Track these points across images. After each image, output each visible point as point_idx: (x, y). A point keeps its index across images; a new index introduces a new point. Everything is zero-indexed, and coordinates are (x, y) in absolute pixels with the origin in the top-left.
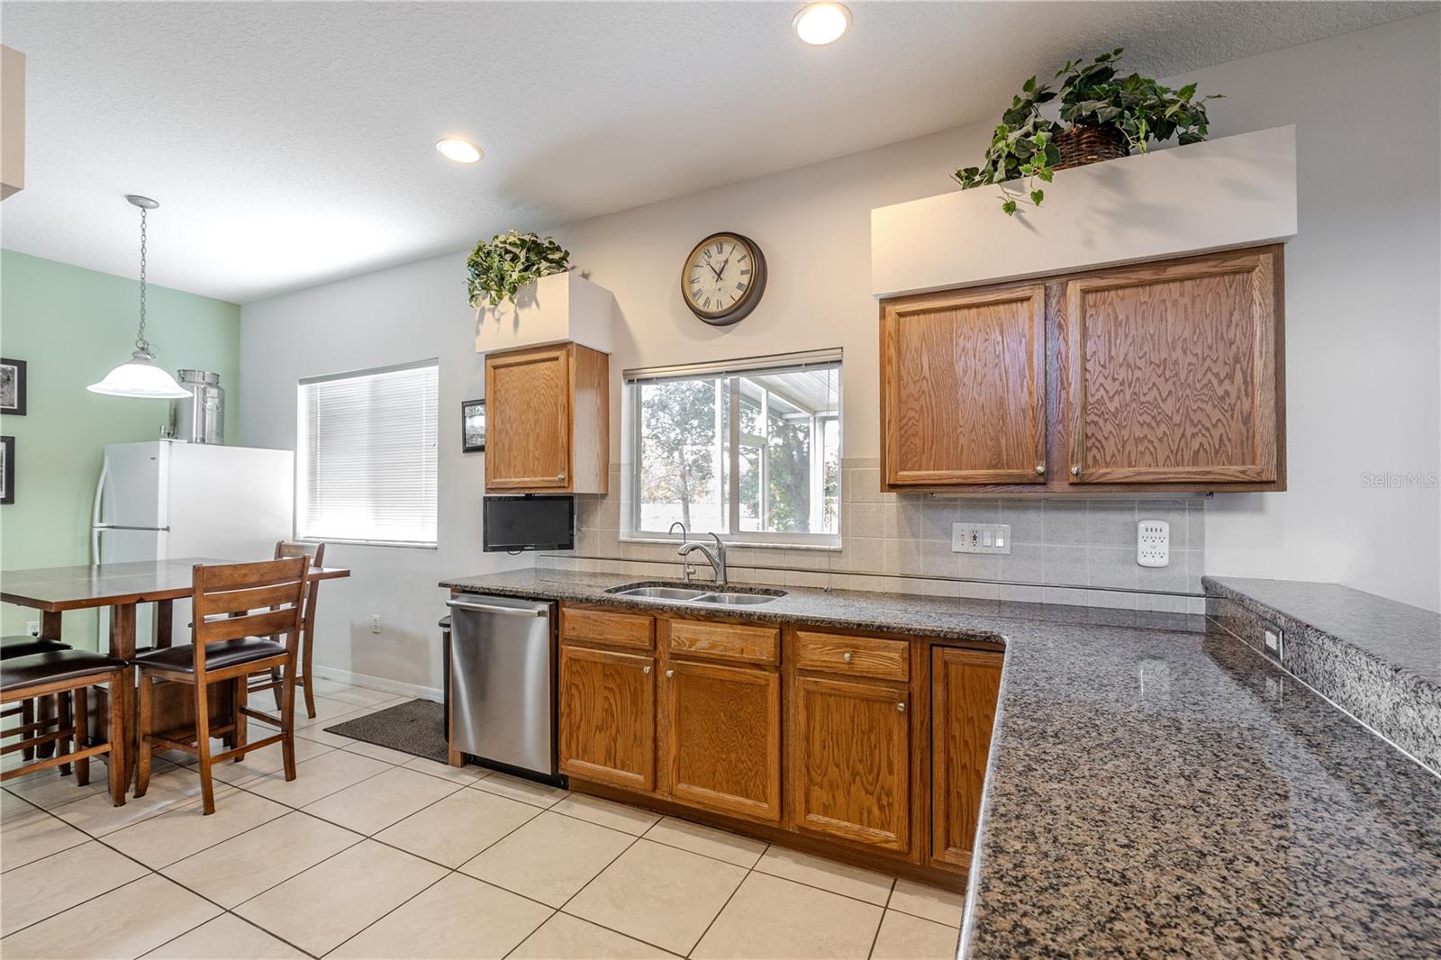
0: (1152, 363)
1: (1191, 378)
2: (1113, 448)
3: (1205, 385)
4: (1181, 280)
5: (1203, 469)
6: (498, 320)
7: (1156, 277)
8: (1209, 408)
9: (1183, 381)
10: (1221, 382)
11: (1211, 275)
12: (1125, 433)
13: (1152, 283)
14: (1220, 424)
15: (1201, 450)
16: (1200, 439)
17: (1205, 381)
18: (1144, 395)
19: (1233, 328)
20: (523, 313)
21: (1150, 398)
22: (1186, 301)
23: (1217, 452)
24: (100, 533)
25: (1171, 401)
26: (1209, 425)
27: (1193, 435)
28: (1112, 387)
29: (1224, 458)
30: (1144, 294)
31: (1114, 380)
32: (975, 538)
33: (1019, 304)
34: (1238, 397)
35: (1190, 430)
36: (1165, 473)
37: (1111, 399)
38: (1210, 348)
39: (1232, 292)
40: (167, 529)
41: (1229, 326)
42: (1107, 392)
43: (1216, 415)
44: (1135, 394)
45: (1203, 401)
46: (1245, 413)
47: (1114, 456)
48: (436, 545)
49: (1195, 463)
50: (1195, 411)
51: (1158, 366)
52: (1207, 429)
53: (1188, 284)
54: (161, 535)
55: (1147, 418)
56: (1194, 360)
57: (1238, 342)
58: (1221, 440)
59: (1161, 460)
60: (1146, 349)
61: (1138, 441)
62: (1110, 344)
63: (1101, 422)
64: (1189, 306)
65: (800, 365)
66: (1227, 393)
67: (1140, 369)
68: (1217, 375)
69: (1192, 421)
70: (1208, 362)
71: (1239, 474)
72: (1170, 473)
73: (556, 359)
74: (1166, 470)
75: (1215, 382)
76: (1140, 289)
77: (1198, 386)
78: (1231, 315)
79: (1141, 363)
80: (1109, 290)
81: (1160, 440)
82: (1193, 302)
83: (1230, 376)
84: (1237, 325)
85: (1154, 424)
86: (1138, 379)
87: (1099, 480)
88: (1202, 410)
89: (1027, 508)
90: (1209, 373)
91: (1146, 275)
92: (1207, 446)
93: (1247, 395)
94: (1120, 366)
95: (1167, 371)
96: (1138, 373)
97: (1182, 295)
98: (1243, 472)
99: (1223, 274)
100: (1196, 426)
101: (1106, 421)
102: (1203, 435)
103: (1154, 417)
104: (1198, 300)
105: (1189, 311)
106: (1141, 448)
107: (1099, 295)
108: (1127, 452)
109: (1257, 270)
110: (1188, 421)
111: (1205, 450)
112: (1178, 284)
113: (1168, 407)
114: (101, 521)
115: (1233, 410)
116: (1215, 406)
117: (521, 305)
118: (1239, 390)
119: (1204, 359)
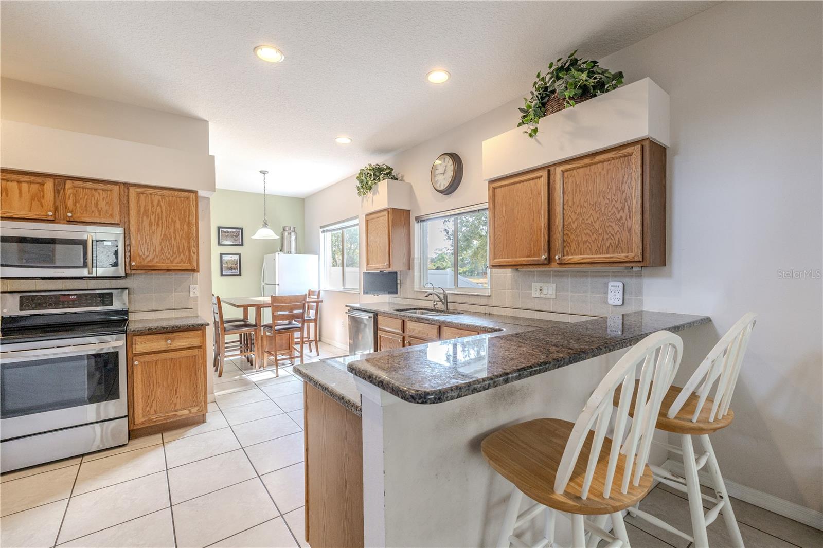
0: (590, 204)
1: (606, 211)
2: (574, 246)
3: (612, 214)
4: (602, 162)
5: (611, 256)
6: (367, 201)
7: (591, 162)
8: (613, 225)
9: (603, 212)
10: (619, 213)
11: (615, 158)
12: (579, 239)
13: (590, 165)
14: (618, 233)
15: (610, 247)
16: (610, 241)
17: (612, 212)
18: (587, 220)
19: (624, 184)
20: (374, 197)
21: (589, 221)
22: (604, 172)
23: (617, 247)
24: (263, 286)
25: (598, 222)
26: (613, 233)
27: (607, 239)
28: (574, 217)
29: (620, 250)
30: (587, 170)
31: (575, 213)
32: (541, 290)
33: (538, 179)
34: (626, 219)
35: (606, 236)
36: (594, 258)
37: (574, 222)
38: (614, 195)
39: (624, 166)
40: (279, 285)
41: (622, 183)
42: (572, 219)
43: (617, 228)
44: (583, 219)
45: (611, 222)
46: (629, 227)
47: (575, 250)
48: (359, 292)
49: (608, 253)
50: (608, 227)
51: (593, 205)
52: (613, 236)
53: (606, 163)
54: (277, 286)
55: (588, 231)
56: (608, 202)
57: (626, 191)
58: (619, 241)
59: (594, 251)
60: (588, 197)
61: (584, 242)
62: (573, 195)
63: (570, 234)
64: (606, 175)
65: (476, 211)
66: (621, 217)
67: (586, 208)
68: (617, 208)
69: (606, 232)
70: (614, 202)
71: (624, 258)
72: (596, 258)
73: (385, 215)
74: (595, 256)
75: (616, 213)
76: (586, 168)
77: (609, 214)
78: (624, 178)
79: (586, 205)
80: (573, 170)
81: (593, 242)
82: (608, 173)
83: (623, 209)
84: (626, 183)
85: (591, 234)
86: (584, 212)
87: (568, 262)
88: (611, 226)
89: (562, 276)
90: (614, 208)
91: (587, 161)
92: (612, 244)
93: (630, 218)
94: (578, 206)
95: (597, 207)
96: (585, 210)
97: (603, 169)
98: (627, 257)
99: (620, 157)
100: (608, 234)
101: (571, 233)
102: (611, 239)
103: (591, 231)
104: (610, 172)
105: (606, 177)
106: (586, 246)
107: (569, 172)
108: (580, 248)
109: (634, 153)
110: (605, 233)
111: (612, 246)
112: (601, 164)
113: (597, 226)
114: (263, 282)
115: (624, 226)
116: (616, 224)
117: (374, 194)
118: (627, 216)
119: (612, 201)
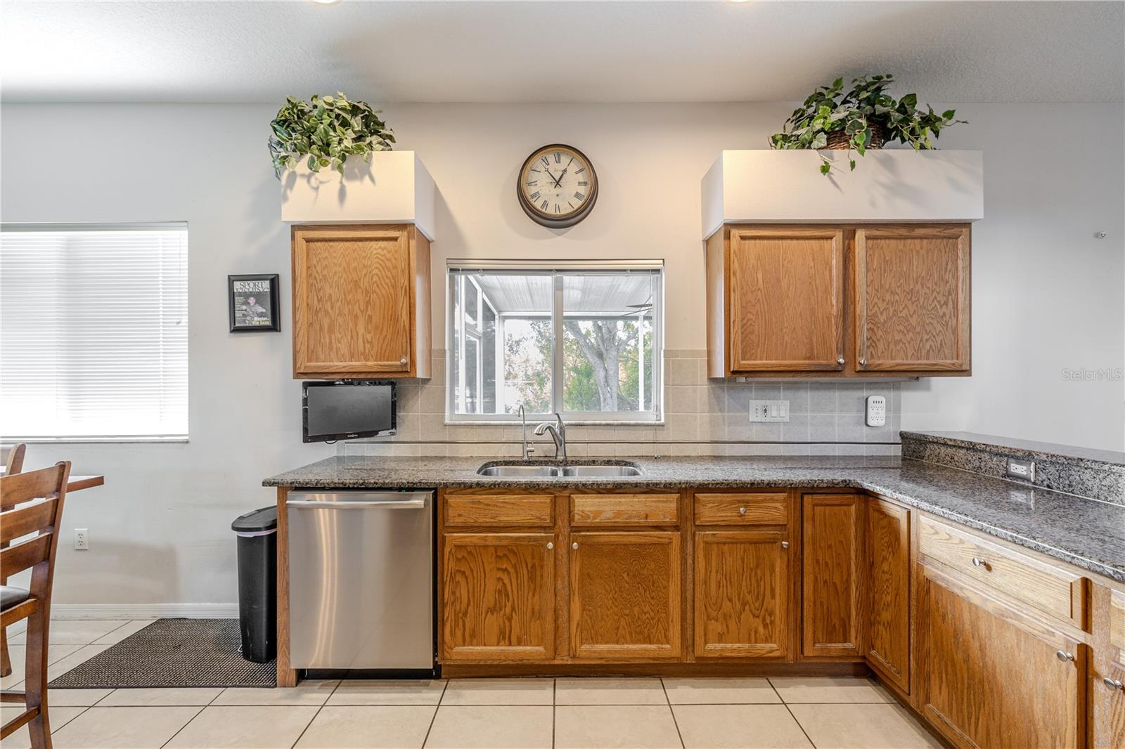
0: (904, 291)
1: (926, 303)
2: (882, 347)
3: (933, 308)
4: (921, 238)
5: (932, 362)
6: (317, 189)
7: (909, 234)
8: (935, 322)
9: (921, 304)
10: (941, 307)
11: (937, 237)
12: (890, 337)
13: (906, 238)
14: (941, 334)
15: (931, 351)
16: (930, 342)
17: (933, 305)
18: (901, 312)
19: (948, 273)
20: (351, 186)
21: (903, 314)
22: (923, 252)
23: (939, 351)
25: (915, 317)
26: (935, 334)
27: (927, 340)
28: (882, 306)
29: (942, 356)
30: (900, 244)
31: (884, 300)
32: (765, 411)
33: (825, 241)
34: (950, 317)
35: (925, 337)
36: (913, 365)
37: (882, 313)
38: (936, 284)
39: (947, 250)
41: (946, 272)
42: (879, 308)
43: (939, 328)
44: (895, 311)
45: (932, 318)
46: (953, 327)
47: (883, 352)
48: (187, 438)
49: (928, 359)
50: (928, 324)
51: (908, 293)
52: (934, 337)
53: (925, 241)
55: (902, 328)
56: (928, 292)
57: (950, 282)
58: (941, 344)
59: (909, 356)
60: (902, 281)
61: (897, 343)
62: (881, 275)
63: (875, 329)
64: (925, 256)
65: (625, 270)
66: (944, 314)
67: (898, 295)
68: (939, 302)
69: (926, 330)
70: (935, 294)
71: (951, 366)
72: (915, 364)
73: (395, 239)
74: (912, 362)
75: (938, 306)
76: (898, 241)
77: (930, 308)
78: (947, 264)
79: (899, 291)
80: (881, 239)
81: (909, 343)
82: (927, 253)
83: (946, 303)
84: (950, 271)
85: (906, 332)
86: (897, 301)
87: (875, 369)
88: (932, 324)
89: (799, 389)
90: (935, 301)
91: (903, 232)
92: (934, 347)
93: (954, 316)
94: (887, 291)
95: (913, 297)
96: (897, 297)
97: (922, 248)
98: (953, 364)
99: (944, 237)
100: (928, 334)
101: (878, 328)
102: (932, 340)
103: (905, 327)
104: (930, 253)
105: (925, 259)
106: (898, 348)
107: (875, 241)
108: (890, 350)
109: (961, 237)
110: (924, 332)
111: (933, 350)
112: (919, 241)
113: (913, 321)
115: (947, 325)
116: (938, 322)
117: (351, 177)
118: (950, 312)
119: (933, 291)
